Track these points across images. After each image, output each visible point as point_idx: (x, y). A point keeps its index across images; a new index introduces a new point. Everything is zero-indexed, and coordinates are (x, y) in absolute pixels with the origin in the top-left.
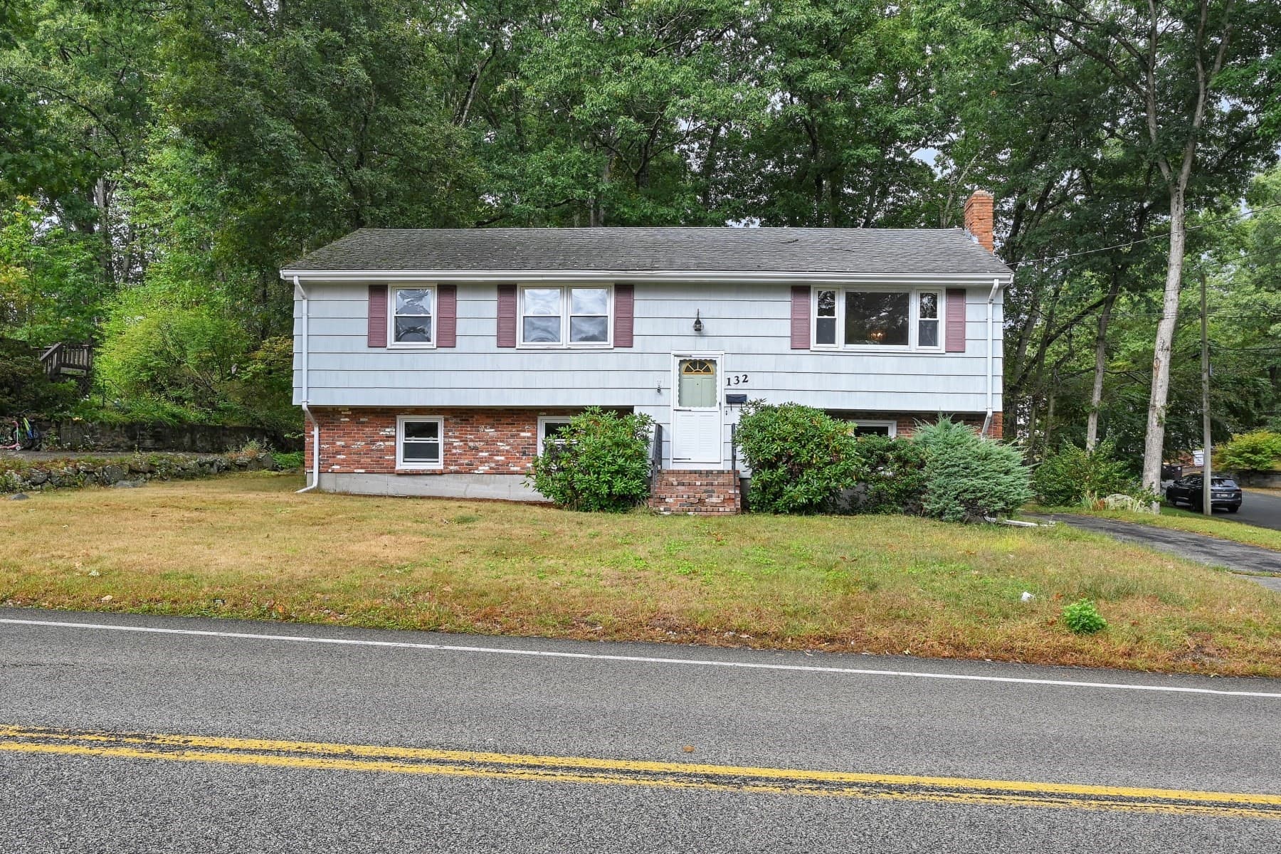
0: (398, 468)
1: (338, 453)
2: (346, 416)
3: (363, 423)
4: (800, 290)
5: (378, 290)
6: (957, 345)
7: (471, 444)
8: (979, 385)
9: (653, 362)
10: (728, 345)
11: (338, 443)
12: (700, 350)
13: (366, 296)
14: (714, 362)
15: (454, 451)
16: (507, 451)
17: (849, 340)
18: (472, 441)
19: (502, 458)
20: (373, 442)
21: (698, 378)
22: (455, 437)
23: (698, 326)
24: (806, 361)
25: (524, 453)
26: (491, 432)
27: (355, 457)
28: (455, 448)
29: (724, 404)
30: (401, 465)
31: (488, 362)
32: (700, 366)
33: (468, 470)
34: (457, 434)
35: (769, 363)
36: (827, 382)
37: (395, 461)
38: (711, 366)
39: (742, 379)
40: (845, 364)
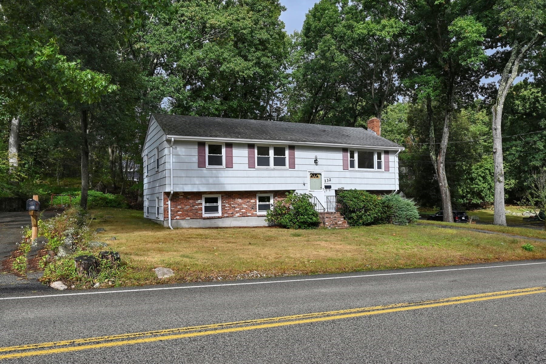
0: (203, 216)
1: (178, 211)
2: (182, 196)
3: (189, 198)
4: (345, 150)
5: (201, 144)
6: (387, 169)
7: (233, 205)
8: (393, 181)
9: (301, 174)
10: (325, 168)
11: (178, 207)
12: (316, 170)
13: (197, 147)
14: (320, 174)
15: (226, 208)
16: (246, 208)
17: (359, 167)
18: (233, 204)
19: (244, 210)
20: (193, 206)
21: (315, 179)
22: (226, 203)
23: (316, 161)
24: (347, 174)
25: (252, 208)
26: (240, 200)
27: (186, 213)
28: (226, 207)
29: (324, 189)
30: (205, 215)
31: (244, 174)
32: (314, 175)
33: (232, 216)
34: (227, 202)
35: (336, 174)
36: (354, 181)
37: (202, 213)
38: (319, 176)
39: (329, 180)
40: (358, 175)
